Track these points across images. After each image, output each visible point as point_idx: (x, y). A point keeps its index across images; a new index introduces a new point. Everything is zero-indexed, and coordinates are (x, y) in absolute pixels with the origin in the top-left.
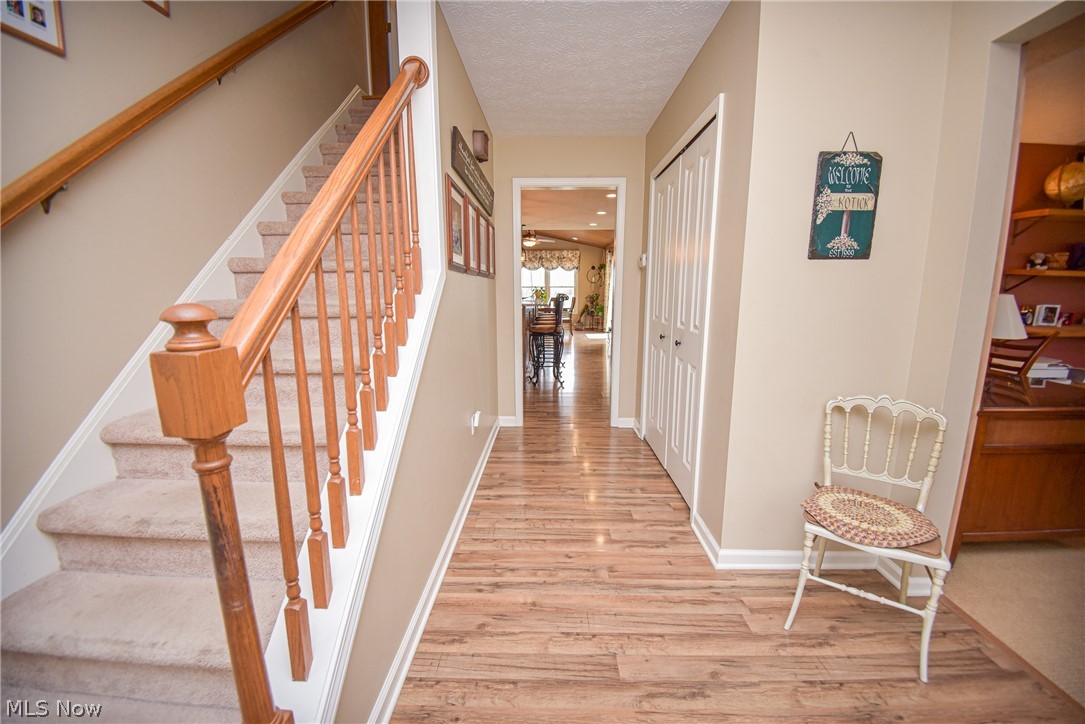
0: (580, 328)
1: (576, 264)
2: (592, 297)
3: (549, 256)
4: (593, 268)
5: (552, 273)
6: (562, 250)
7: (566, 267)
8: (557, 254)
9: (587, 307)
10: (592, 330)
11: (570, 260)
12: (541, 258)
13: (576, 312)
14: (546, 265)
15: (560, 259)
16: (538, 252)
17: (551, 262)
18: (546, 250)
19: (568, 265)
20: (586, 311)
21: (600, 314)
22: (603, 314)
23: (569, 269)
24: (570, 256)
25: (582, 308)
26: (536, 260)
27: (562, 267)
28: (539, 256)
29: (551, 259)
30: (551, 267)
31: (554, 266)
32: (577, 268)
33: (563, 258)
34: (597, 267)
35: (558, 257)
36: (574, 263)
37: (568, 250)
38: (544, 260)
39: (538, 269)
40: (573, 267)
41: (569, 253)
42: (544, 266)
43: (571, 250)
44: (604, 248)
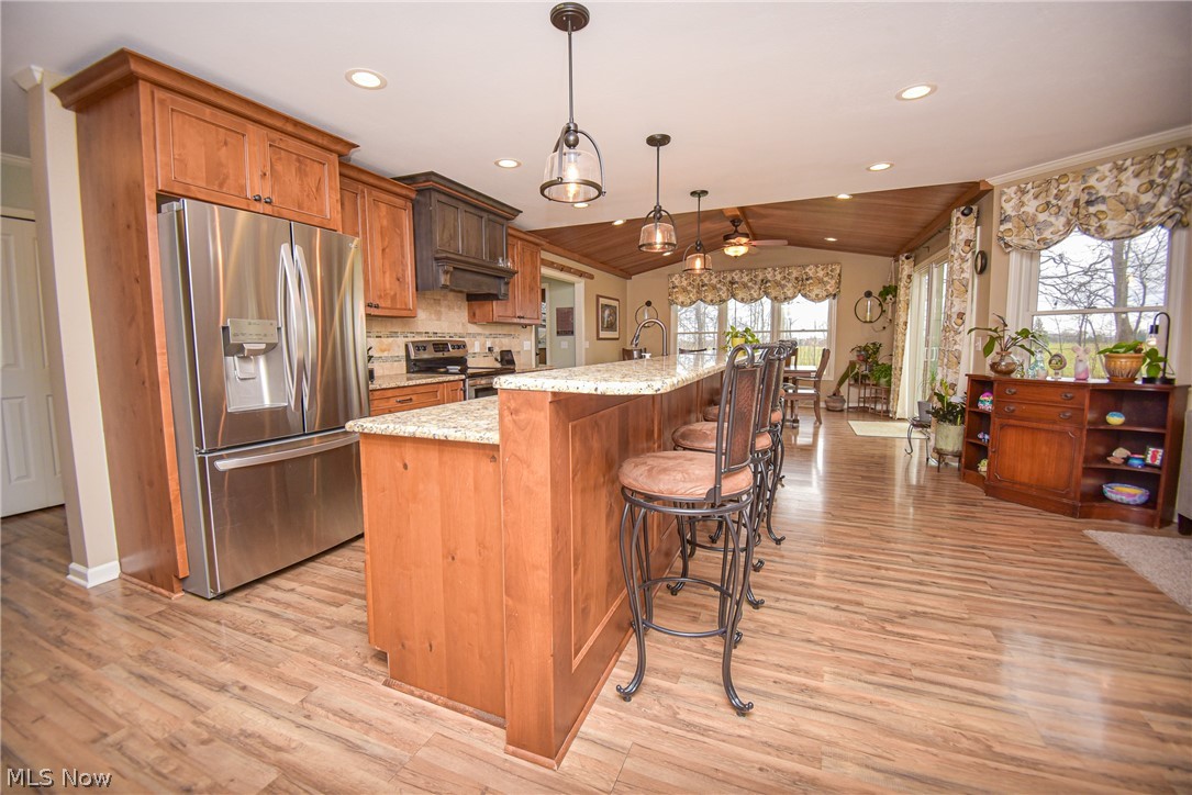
0: (836, 408)
1: (831, 288)
2: (865, 349)
3: (778, 277)
4: (868, 294)
5: (785, 307)
6: (804, 265)
7: (813, 295)
9: (852, 365)
10: (863, 412)
11: (821, 282)
12: (762, 281)
13: (830, 376)
14: (774, 293)
15: (801, 281)
17: (783, 287)
19: (816, 291)
20: (853, 376)
21: (883, 381)
22: (889, 383)
23: (818, 299)
24: (821, 274)
25: (843, 369)
26: (755, 284)
27: (804, 296)
28: (760, 278)
29: (783, 282)
30: (783, 297)
31: (789, 294)
32: (835, 295)
33: (807, 279)
34: (876, 293)
35: (796, 278)
36: (828, 287)
37: (816, 265)
38: (768, 284)
39: (757, 300)
40: (825, 294)
41: (819, 269)
42: (768, 295)
43: (823, 264)
44: (892, 256)
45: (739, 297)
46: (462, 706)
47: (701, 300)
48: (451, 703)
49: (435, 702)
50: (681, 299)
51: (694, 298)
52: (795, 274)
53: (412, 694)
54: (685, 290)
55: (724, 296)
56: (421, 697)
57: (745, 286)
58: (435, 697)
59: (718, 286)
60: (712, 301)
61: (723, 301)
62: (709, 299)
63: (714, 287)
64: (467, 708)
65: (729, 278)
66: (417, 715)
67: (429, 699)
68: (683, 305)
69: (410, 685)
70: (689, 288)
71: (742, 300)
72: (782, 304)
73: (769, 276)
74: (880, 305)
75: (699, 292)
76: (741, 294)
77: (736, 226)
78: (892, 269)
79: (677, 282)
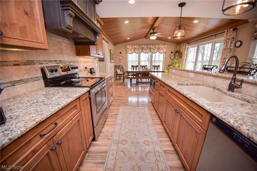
3: (153, 47)
4: (172, 52)
6: (159, 45)
8: (157, 46)
12: (150, 48)
14: (152, 51)
16: (149, 46)
17: (154, 50)
18: (152, 45)
19: (162, 51)
24: (163, 47)
26: (148, 49)
27: (159, 52)
28: (149, 47)
29: (154, 49)
30: (154, 52)
31: (156, 52)
32: (165, 52)
34: (174, 52)
35: (157, 48)
36: (164, 50)
37: (162, 45)
38: (151, 49)
39: (148, 53)
40: (163, 52)
41: (162, 46)
42: (151, 52)
43: (163, 44)
44: (178, 44)
45: (144, 52)
47: (135, 52)
50: (130, 52)
51: (133, 52)
52: (157, 47)
54: (130, 50)
55: (140, 52)
57: (145, 49)
59: (139, 49)
60: (137, 53)
61: (140, 53)
62: (137, 52)
63: (138, 49)
65: (142, 47)
70: (132, 49)
71: (145, 53)
72: (153, 54)
73: (151, 47)
74: (175, 55)
75: (134, 50)
76: (145, 51)
77: (153, 30)
78: (178, 47)
79: (128, 47)
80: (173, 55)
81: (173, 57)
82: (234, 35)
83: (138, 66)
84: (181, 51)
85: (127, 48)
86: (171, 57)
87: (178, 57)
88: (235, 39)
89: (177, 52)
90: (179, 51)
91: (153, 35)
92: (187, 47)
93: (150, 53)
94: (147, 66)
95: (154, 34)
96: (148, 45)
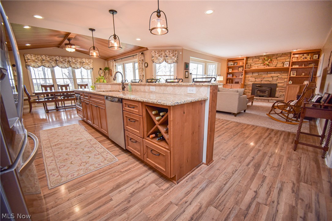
3: (74, 61)
4: (100, 69)
6: (82, 58)
7: (86, 68)
8: (79, 60)
11: (88, 64)
14: (73, 66)
15: (82, 63)
17: (76, 64)
18: (71, 57)
19: (87, 66)
24: (87, 62)
26: (66, 62)
27: (84, 68)
28: (67, 60)
29: (76, 63)
30: (76, 68)
31: (78, 66)
32: (92, 69)
33: (83, 63)
34: (103, 68)
35: (80, 62)
36: (90, 66)
37: (85, 58)
38: (71, 63)
39: (67, 68)
40: (89, 68)
41: (86, 60)
42: (71, 66)
43: (88, 59)
44: (105, 60)
46: (193, 169)
47: (44, 66)
48: (192, 171)
49: (190, 174)
50: (33, 64)
51: (39, 65)
53: (184, 178)
54: (34, 61)
55: (54, 65)
56: (186, 176)
57: (62, 62)
58: (189, 173)
59: (50, 61)
61: (53, 67)
62: (47, 66)
63: (48, 61)
64: (195, 168)
65: (54, 59)
66: (193, 178)
67: (188, 175)
68: (34, 67)
69: (182, 177)
71: (62, 67)
72: (75, 70)
73: (70, 60)
74: (105, 72)
75: (42, 63)
76: (61, 65)
77: (69, 41)
78: (106, 63)
79: (29, 57)
80: (103, 72)
81: (103, 75)
82: (143, 58)
83: (53, 86)
84: (110, 68)
85: (26, 58)
86: (101, 75)
87: (108, 75)
88: (144, 60)
89: (106, 69)
90: (109, 68)
91: (69, 46)
92: (114, 65)
93: (70, 68)
94: (68, 85)
95: (71, 45)
96: (65, 57)
